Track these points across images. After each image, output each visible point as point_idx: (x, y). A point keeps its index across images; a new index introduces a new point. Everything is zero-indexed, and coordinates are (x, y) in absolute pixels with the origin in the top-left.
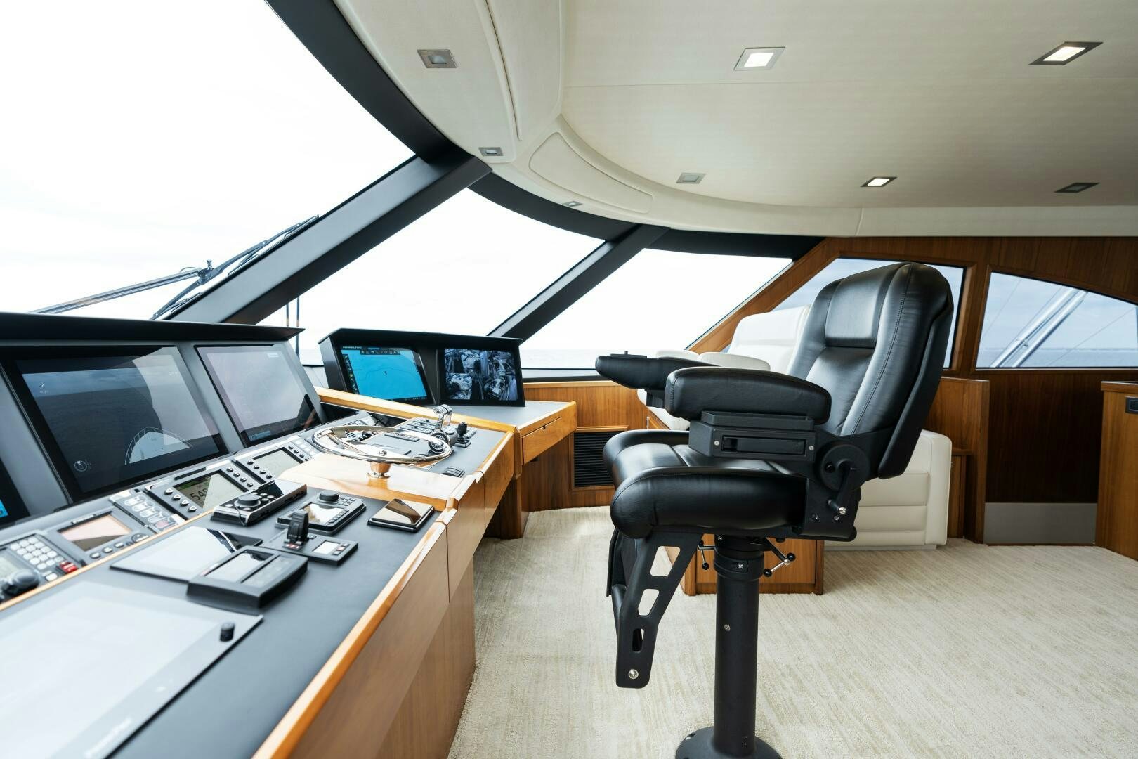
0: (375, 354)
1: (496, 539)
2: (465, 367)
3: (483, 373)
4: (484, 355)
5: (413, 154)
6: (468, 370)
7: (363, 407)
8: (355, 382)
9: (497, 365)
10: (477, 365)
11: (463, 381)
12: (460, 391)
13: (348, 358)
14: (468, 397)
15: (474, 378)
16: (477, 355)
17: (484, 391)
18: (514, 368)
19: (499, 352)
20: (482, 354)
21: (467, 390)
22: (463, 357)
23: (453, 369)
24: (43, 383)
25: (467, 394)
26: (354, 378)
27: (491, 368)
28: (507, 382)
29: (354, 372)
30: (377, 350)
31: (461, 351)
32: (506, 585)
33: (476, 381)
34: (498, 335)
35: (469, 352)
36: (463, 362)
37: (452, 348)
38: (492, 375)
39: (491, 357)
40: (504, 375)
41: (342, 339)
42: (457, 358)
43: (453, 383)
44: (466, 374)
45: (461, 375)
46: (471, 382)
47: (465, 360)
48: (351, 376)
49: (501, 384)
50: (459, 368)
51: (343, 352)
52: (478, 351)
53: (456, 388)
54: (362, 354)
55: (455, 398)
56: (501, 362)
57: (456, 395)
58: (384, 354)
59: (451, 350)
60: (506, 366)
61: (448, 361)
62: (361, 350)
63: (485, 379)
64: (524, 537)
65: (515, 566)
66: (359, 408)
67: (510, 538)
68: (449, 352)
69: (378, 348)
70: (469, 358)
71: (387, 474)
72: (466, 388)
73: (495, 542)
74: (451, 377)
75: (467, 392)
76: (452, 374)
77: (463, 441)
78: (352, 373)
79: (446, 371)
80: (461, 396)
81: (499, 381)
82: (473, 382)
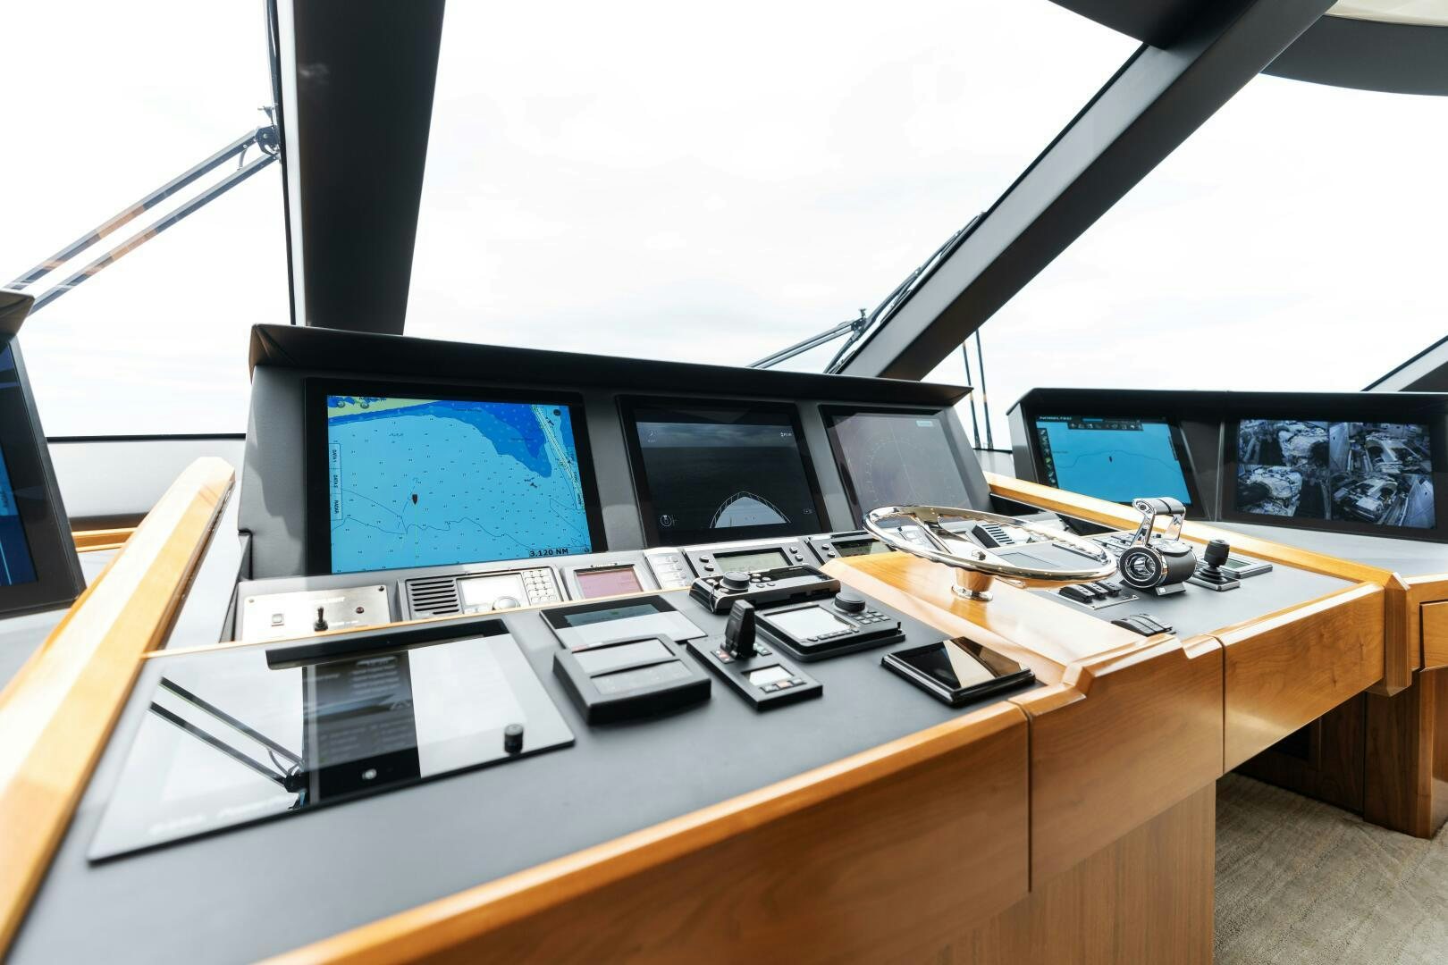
0: (1095, 428)
1: (1349, 816)
2: (1286, 454)
3: (1332, 466)
4: (1338, 434)
5: (1138, 44)
6: (1294, 460)
7: (1051, 505)
8: (1054, 470)
9: (1377, 452)
10: (1320, 453)
11: (1281, 482)
12: (1272, 500)
13: (1046, 434)
14: (1290, 512)
15: (1307, 477)
16: (1319, 431)
17: (1333, 502)
18: (1425, 457)
19: (1384, 425)
20: (1334, 430)
21: (1288, 499)
22: (1284, 435)
23: (1257, 457)
24: (654, 433)
25: (1287, 507)
26: (1052, 463)
27: (1356, 456)
28: (1404, 487)
29: (1054, 455)
30: (1099, 424)
31: (1280, 424)
32: (1351, 925)
33: (1313, 481)
34: (1392, 388)
35: (1301, 426)
36: (1283, 446)
37: (1256, 419)
38: (1359, 472)
39: (1360, 437)
40: (1396, 471)
41: (1039, 405)
42: (1269, 438)
43: (1255, 483)
44: (1288, 468)
45: (1275, 468)
46: (1299, 484)
47: (1289, 440)
48: (1048, 460)
49: (1385, 492)
50: (1271, 454)
51: (1039, 425)
52: (1324, 424)
53: (1262, 493)
54: (1070, 428)
55: (1258, 511)
56: (1388, 445)
57: (1259, 506)
58: (1110, 428)
59: (1256, 423)
60: (1401, 454)
61: (1246, 442)
62: (1069, 422)
63: (1341, 478)
64: (1436, 842)
65: (1389, 893)
66: (1046, 508)
67: (1390, 826)
68: (1250, 426)
69: (1101, 420)
70: (1298, 438)
71: (984, 594)
72: (1285, 494)
73: (1346, 822)
74: (1249, 472)
75: (1286, 502)
76: (1253, 467)
77: (1219, 578)
78: (1050, 456)
79: (1241, 461)
80: (1270, 508)
81: (1378, 484)
82: (1305, 483)
